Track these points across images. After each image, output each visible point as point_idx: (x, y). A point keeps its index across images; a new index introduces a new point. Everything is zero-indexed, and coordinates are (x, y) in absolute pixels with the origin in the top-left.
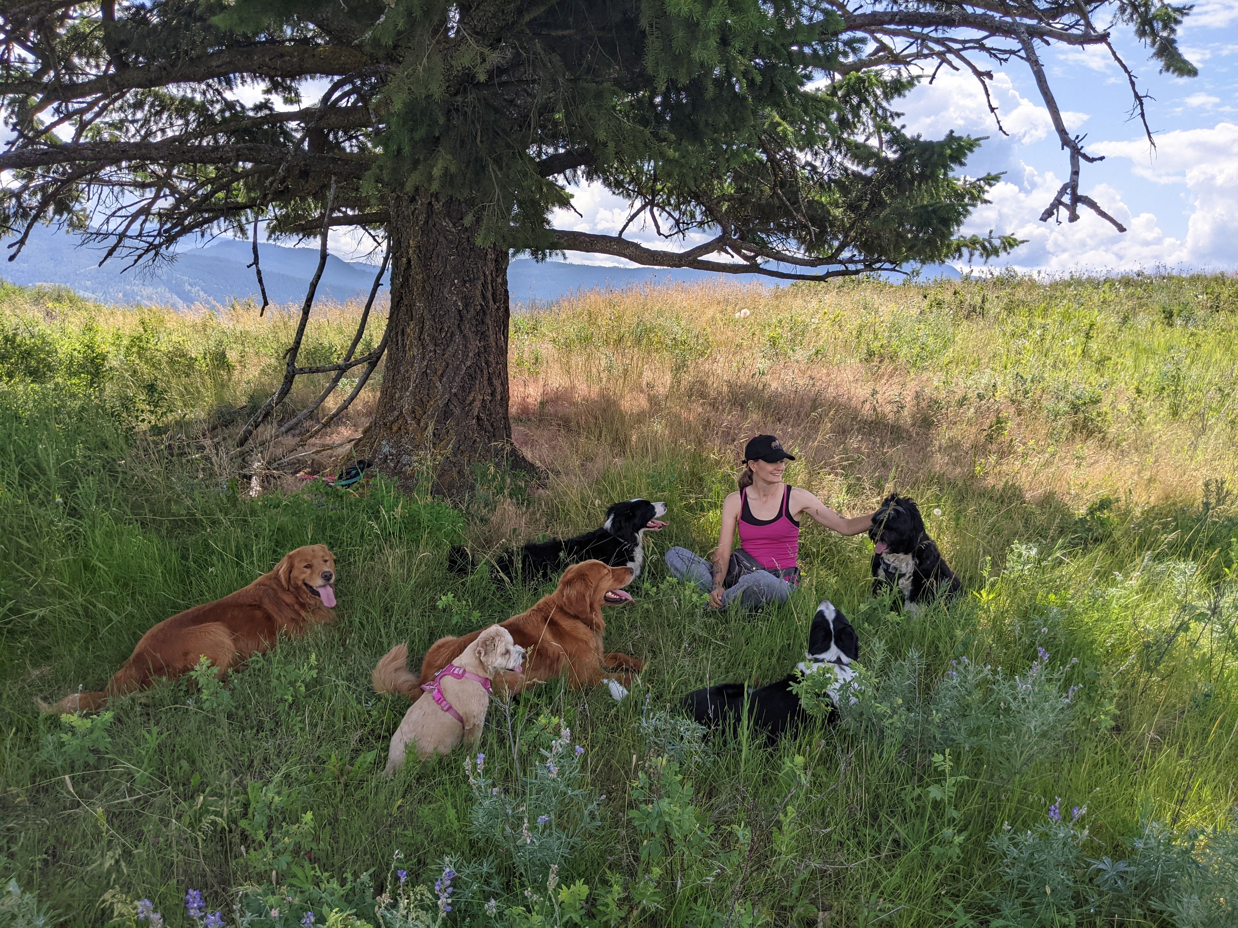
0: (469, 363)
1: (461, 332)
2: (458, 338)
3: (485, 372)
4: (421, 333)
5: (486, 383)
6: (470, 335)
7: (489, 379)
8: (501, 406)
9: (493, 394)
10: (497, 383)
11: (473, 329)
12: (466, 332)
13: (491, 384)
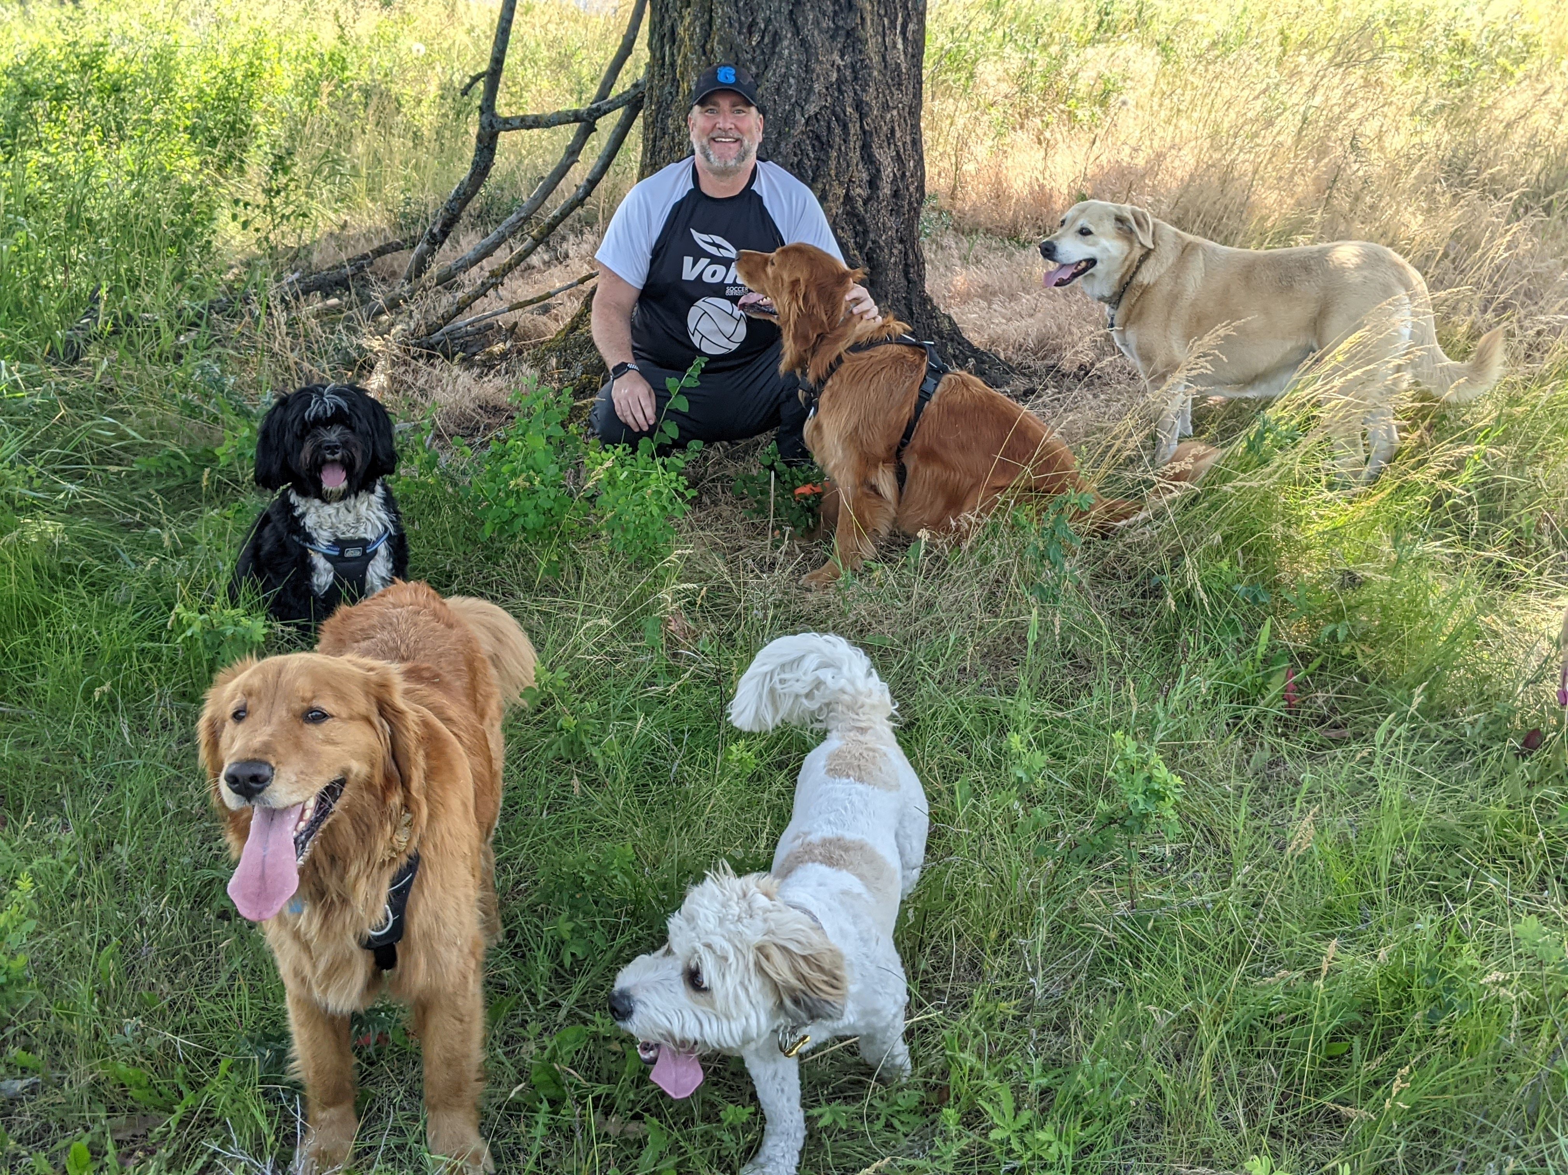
0: (812, 109)
1: (797, 31)
2: (787, 47)
3: (854, 128)
4: (707, 35)
5: (855, 156)
6: (818, 38)
7: (866, 147)
8: (895, 211)
9: (873, 184)
10: (884, 157)
11: (827, 23)
12: (809, 31)
13: (868, 158)
